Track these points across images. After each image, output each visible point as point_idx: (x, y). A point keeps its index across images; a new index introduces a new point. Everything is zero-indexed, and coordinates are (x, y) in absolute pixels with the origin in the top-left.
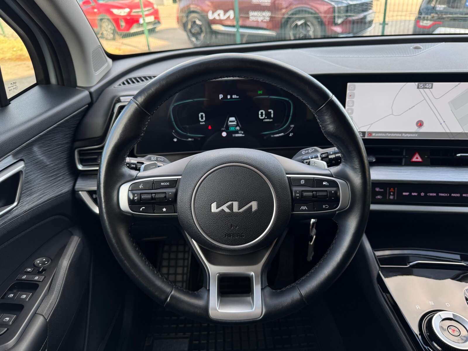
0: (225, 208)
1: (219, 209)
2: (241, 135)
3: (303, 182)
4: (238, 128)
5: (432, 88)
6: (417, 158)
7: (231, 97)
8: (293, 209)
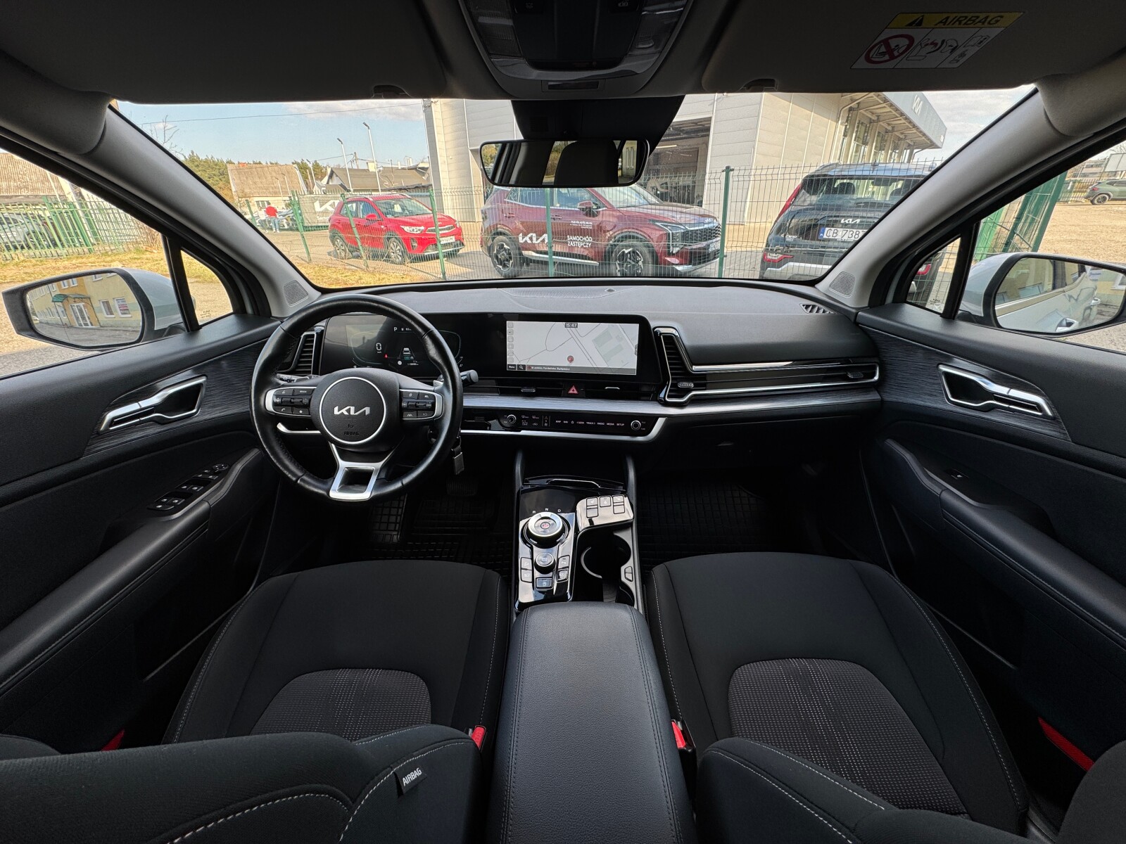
0: (344, 411)
1: (340, 412)
2: (415, 364)
3: (411, 395)
4: (412, 358)
5: (577, 327)
6: (573, 391)
7: (405, 329)
8: (401, 416)
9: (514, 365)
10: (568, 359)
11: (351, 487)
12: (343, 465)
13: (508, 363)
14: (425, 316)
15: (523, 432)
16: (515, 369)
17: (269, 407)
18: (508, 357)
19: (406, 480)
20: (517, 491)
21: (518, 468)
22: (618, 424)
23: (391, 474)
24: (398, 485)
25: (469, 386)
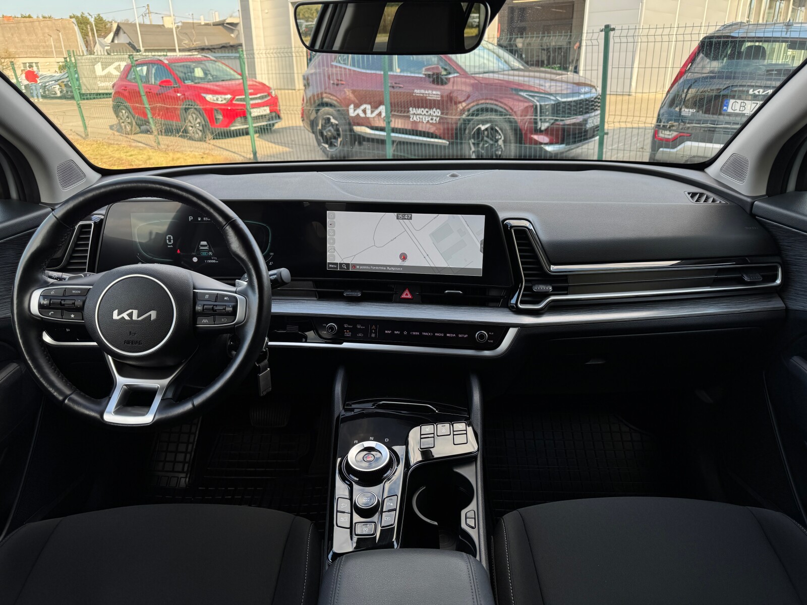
0: (125, 315)
1: (120, 316)
2: (214, 261)
3: (207, 296)
4: (210, 253)
5: (411, 218)
6: (406, 295)
7: (202, 219)
8: (195, 322)
9: (336, 264)
10: (400, 257)
11: (129, 409)
12: (122, 381)
13: (328, 261)
14: (227, 202)
15: (346, 345)
16: (337, 268)
17: (35, 309)
18: (328, 253)
19: (198, 401)
20: (336, 416)
21: (338, 389)
22: (460, 336)
23: (178, 394)
24: (188, 406)
25: (279, 289)
